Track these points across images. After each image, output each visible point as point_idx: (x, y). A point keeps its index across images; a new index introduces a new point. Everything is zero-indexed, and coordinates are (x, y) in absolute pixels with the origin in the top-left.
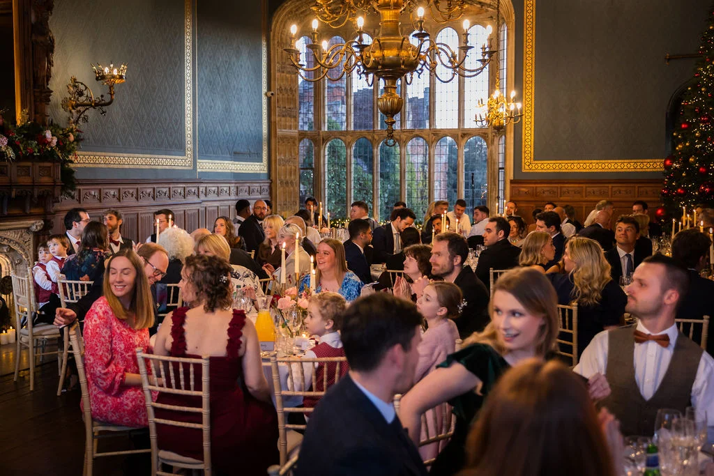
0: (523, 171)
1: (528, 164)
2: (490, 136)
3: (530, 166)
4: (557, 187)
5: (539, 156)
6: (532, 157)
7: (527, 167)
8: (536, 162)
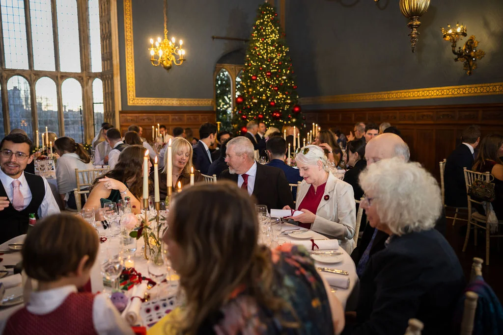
0: (129, 104)
1: (132, 99)
2: (85, 79)
3: (134, 101)
4: (153, 116)
5: (139, 94)
6: (135, 95)
7: (131, 102)
8: (137, 98)
